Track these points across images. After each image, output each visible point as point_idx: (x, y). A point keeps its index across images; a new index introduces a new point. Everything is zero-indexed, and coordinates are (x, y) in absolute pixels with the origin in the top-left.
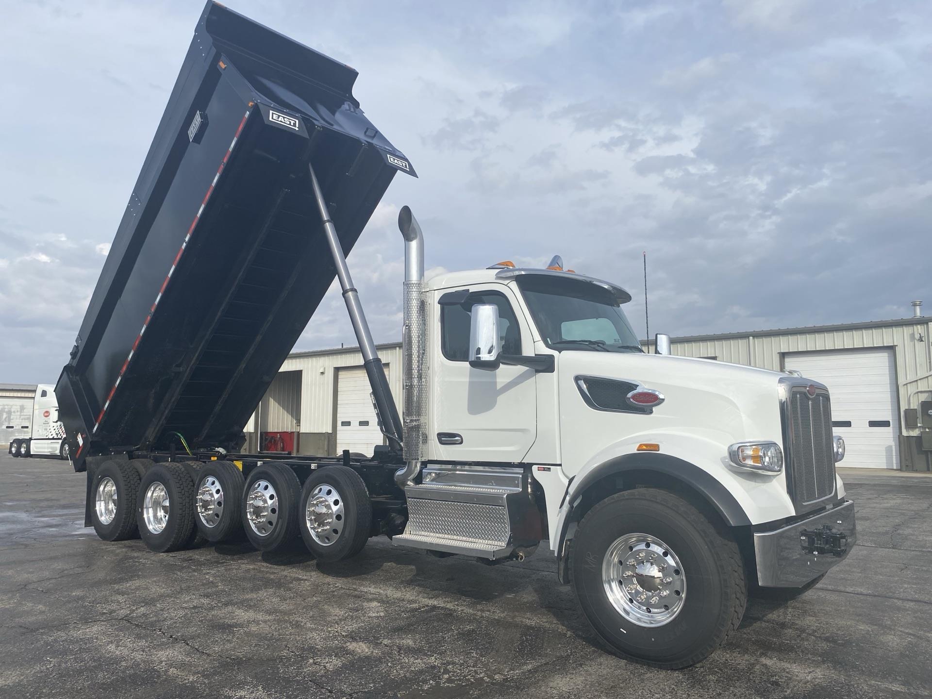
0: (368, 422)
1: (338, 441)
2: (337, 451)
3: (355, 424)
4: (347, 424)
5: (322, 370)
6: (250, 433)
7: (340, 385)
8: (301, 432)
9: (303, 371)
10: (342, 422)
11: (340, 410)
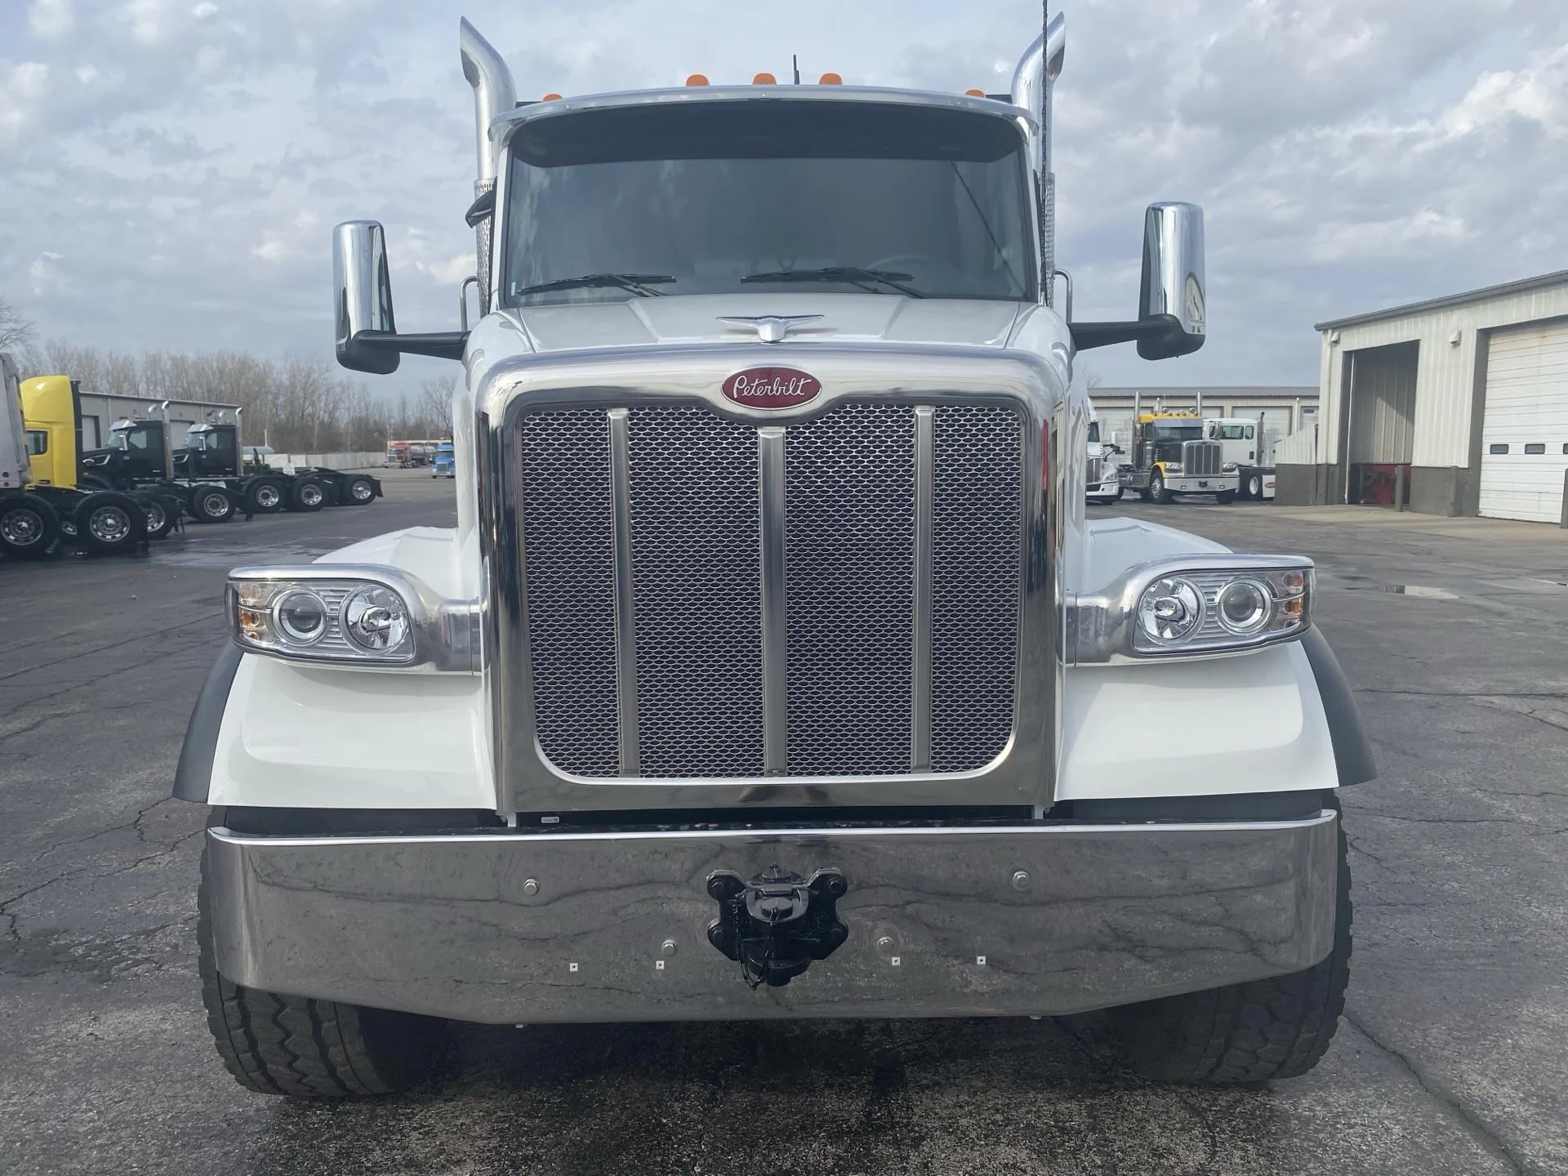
0: (1544, 445)
1: (1483, 485)
2: (1481, 506)
3: (1516, 448)
4: (1500, 449)
5: (1453, 338)
6: (1329, 466)
7: (1492, 366)
8: (1414, 464)
9: (1421, 343)
10: (1493, 446)
11: (1489, 420)
